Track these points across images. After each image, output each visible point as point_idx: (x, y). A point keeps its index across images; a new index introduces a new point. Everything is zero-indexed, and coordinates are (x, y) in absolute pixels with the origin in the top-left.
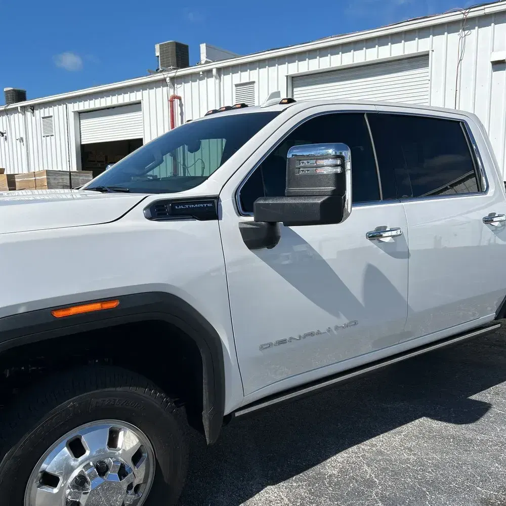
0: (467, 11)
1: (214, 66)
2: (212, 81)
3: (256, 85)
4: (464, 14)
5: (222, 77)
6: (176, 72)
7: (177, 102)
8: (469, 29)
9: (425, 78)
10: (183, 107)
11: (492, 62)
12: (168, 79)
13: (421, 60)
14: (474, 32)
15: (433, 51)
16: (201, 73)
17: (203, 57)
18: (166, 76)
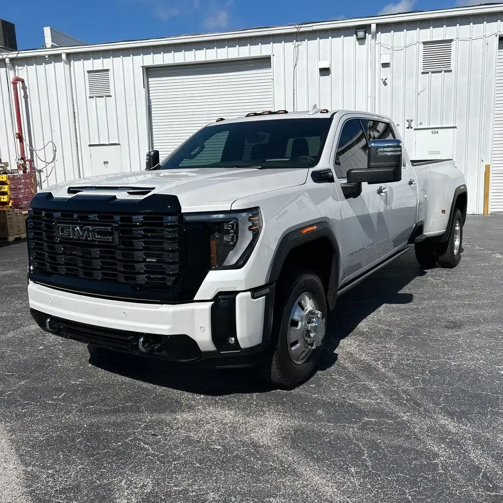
0: (300, 26)
1: (63, 51)
2: (60, 66)
3: (110, 73)
4: (297, 28)
5: (72, 63)
6: (18, 53)
7: (19, 85)
8: (301, 41)
9: (269, 77)
10: (27, 90)
11: (320, 69)
12: (7, 60)
13: (264, 62)
14: (305, 43)
15: (274, 55)
16: (47, 57)
17: (48, 41)
18: (4, 57)
